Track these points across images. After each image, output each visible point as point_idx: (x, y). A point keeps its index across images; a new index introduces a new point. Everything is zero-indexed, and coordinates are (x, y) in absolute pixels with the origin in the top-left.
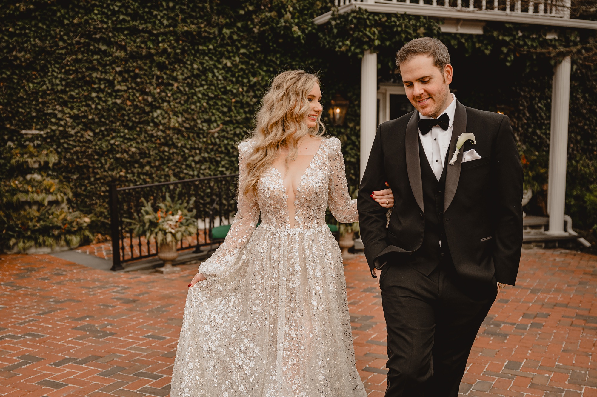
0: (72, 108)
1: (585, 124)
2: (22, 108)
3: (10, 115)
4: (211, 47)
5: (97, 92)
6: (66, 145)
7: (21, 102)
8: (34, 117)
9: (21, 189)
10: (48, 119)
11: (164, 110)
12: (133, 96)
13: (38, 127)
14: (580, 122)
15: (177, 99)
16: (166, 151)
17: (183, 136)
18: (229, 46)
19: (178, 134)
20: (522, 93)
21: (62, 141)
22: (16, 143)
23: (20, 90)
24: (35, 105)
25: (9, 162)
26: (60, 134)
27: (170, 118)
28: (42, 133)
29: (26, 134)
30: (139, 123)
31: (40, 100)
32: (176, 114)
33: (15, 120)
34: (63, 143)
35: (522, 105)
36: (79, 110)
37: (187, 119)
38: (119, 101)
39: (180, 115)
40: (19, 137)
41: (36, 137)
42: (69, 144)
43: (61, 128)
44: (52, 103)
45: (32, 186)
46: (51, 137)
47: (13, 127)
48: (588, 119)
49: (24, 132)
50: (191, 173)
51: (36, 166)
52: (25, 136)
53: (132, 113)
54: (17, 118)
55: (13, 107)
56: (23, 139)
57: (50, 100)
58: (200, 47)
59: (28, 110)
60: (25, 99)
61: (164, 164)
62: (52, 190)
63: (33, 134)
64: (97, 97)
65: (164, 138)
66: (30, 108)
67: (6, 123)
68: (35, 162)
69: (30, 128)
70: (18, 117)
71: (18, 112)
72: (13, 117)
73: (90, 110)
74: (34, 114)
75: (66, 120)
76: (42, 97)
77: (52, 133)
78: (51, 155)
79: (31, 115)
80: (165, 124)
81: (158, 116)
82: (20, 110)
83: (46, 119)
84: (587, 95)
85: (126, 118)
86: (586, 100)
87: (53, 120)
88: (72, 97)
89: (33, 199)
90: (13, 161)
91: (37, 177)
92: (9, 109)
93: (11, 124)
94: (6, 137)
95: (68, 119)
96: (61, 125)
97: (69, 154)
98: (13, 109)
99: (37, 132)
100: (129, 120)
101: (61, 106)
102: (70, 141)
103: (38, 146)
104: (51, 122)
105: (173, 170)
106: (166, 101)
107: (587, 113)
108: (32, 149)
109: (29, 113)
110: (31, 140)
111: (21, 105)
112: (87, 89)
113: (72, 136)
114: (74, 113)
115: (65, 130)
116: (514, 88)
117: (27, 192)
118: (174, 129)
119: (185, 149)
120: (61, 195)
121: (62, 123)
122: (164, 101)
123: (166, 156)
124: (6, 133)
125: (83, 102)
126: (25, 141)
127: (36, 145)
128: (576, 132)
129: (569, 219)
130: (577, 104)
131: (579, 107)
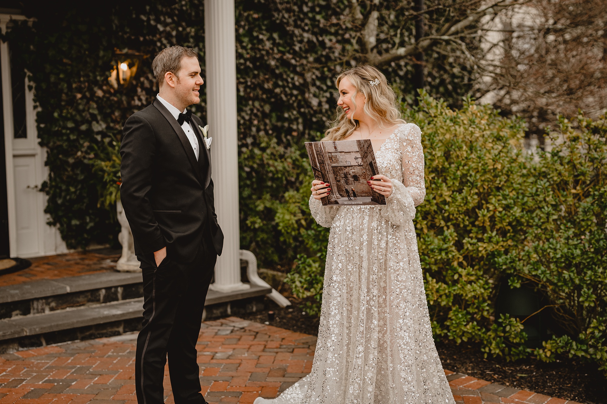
1: (276, 85)
14: (268, 81)
20: (161, 28)
48: (280, 76)
84: (275, 36)
86: (274, 44)
107: (277, 67)
116: (144, 18)
128: (262, 100)
129: (250, 256)
130: (260, 50)
131: (262, 56)
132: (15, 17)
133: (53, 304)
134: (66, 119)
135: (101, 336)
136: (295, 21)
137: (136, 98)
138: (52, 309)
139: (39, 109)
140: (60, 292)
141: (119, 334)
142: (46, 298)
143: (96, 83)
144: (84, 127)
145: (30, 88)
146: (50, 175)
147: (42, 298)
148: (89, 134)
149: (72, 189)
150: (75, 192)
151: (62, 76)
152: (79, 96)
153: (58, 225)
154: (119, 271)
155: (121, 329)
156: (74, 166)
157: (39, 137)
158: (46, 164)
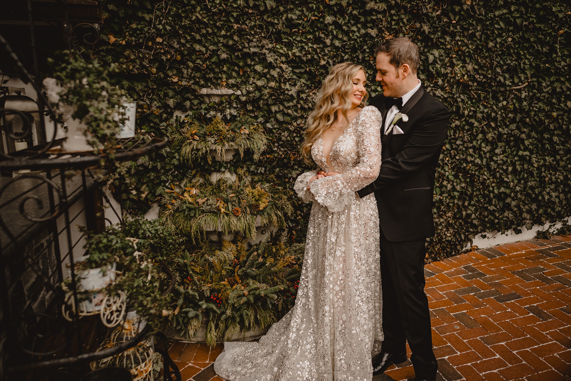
0: (289, 45)
2: (199, 42)
3: (179, 57)
5: (335, 14)
6: (280, 117)
7: (198, 31)
8: (225, 61)
9: (205, 206)
10: (250, 66)
11: (444, 50)
12: (397, 23)
13: (231, 81)
15: (467, 29)
17: (470, 98)
19: (464, 93)
22: (190, 113)
23: (194, 7)
24: (224, 37)
25: (179, 151)
26: (271, 95)
27: (452, 65)
28: (239, 93)
29: (209, 96)
31: (236, 26)
32: (462, 57)
33: (188, 67)
34: (276, 112)
36: (303, 48)
37: (481, 67)
38: (373, 32)
39: (469, 60)
40: (196, 102)
41: (229, 100)
42: (284, 114)
43: (273, 84)
44: (256, 33)
45: (226, 201)
46: (254, 102)
47: (184, 83)
49: (204, 91)
50: (478, 161)
51: (229, 157)
52: (207, 100)
54: (191, 64)
55: (183, 41)
56: (203, 106)
57: (252, 28)
59: (211, 47)
60: (206, 25)
62: (262, 206)
63: (221, 96)
64: (335, 23)
66: (215, 44)
67: (170, 74)
68: (227, 151)
69: (216, 86)
70: (193, 62)
71: (193, 51)
72: (183, 62)
73: (322, 50)
74: (224, 56)
75: (281, 68)
76: (237, 21)
77: (257, 94)
78: (256, 136)
79: (218, 56)
80: (445, 75)
81: (435, 62)
82: (198, 47)
83: (246, 64)
87: (259, 68)
88: (290, 24)
89: (229, 227)
90: (186, 150)
91: (230, 178)
92: (176, 46)
93: (180, 76)
94: (171, 102)
95: (284, 66)
96: (273, 78)
97: (286, 133)
98: (184, 45)
99: (230, 92)
101: (273, 42)
102: (288, 108)
103: (233, 118)
104: (255, 71)
106: (449, 33)
108: (222, 126)
109: (215, 53)
110: (219, 107)
111: (198, 37)
112: (318, 8)
113: (292, 98)
114: (294, 54)
115: (280, 87)
117: (216, 212)
118: (460, 84)
119: (473, 121)
120: (276, 215)
121: (274, 73)
122: (445, 33)
124: (171, 93)
125: (309, 33)
126: (208, 110)
127: (229, 117)
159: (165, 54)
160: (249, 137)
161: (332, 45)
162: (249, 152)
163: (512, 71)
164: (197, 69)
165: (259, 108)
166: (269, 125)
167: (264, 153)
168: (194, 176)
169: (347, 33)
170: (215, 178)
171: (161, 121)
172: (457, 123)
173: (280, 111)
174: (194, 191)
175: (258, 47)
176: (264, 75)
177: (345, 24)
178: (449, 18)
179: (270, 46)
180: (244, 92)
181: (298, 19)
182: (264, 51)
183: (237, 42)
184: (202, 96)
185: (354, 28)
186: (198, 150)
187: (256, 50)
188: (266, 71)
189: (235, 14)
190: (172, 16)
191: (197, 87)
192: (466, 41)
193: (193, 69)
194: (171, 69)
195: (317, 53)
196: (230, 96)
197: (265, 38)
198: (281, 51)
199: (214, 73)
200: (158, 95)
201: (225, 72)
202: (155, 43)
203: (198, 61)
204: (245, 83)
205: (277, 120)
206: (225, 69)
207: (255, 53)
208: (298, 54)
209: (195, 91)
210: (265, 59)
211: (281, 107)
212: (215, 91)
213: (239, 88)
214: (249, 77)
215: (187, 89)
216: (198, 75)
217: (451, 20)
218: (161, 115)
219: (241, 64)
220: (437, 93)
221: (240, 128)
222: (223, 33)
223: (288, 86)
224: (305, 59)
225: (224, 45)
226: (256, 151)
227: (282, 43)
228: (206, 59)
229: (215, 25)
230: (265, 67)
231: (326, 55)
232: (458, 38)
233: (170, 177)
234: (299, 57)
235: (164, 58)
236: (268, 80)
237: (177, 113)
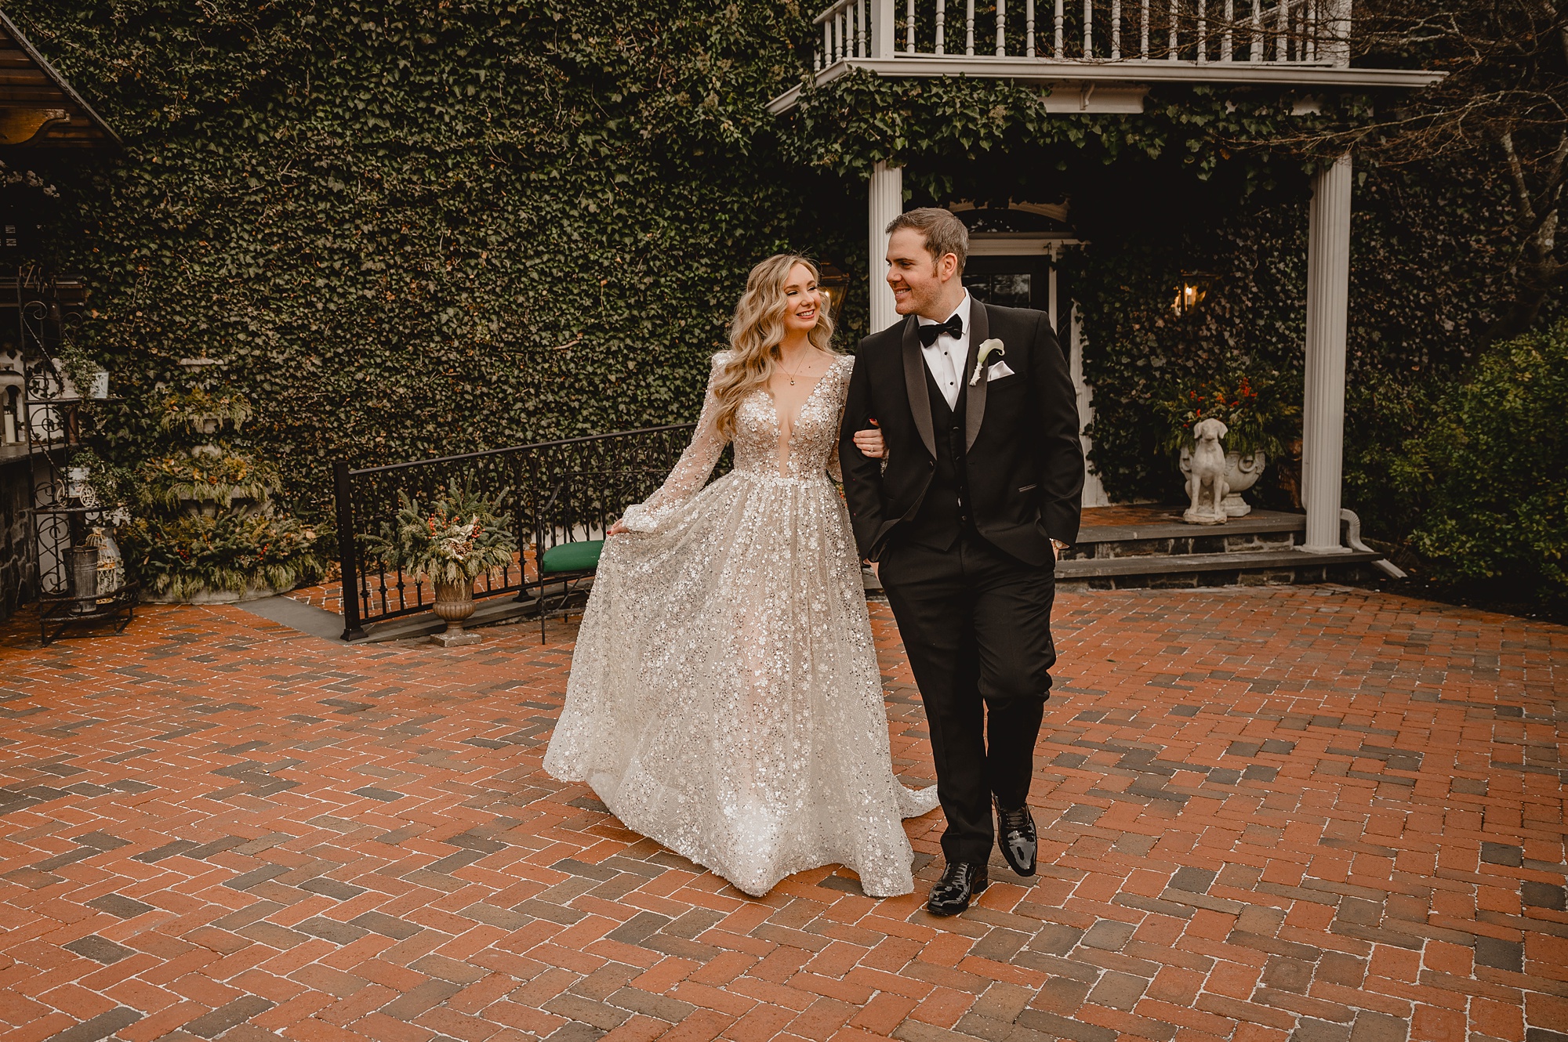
0: (278, 311)
1: (1391, 305)
2: (180, 314)
3: (159, 329)
4: (555, 173)
5: (328, 277)
6: (266, 386)
7: (179, 303)
8: (205, 331)
9: (181, 476)
10: (231, 335)
11: (461, 308)
12: (398, 282)
13: (212, 351)
14: (1379, 301)
15: (487, 284)
16: (467, 392)
17: (502, 360)
18: (593, 170)
19: (490, 356)
20: (1240, 243)
21: (259, 378)
22: (172, 384)
23: (176, 279)
24: (204, 307)
25: (158, 423)
26: (255, 364)
27: (475, 324)
28: (221, 362)
29: (190, 366)
30: (412, 335)
31: (215, 297)
32: (485, 314)
33: (168, 339)
34: (262, 382)
35: (1239, 269)
36: (293, 313)
37: (509, 324)
38: (369, 294)
39: (494, 317)
40: (176, 373)
41: (207, 371)
42: (273, 384)
43: (257, 353)
44: (239, 301)
45: (202, 470)
46: (239, 371)
47: (163, 354)
48: (1398, 294)
49: (184, 361)
50: (520, 435)
51: (210, 428)
52: (188, 370)
53: (397, 316)
54: (171, 335)
55: (163, 313)
56: (184, 377)
57: (234, 296)
58: (533, 176)
59: (192, 318)
60: (187, 297)
61: (465, 418)
62: (240, 476)
63: (202, 366)
64: (327, 286)
65: (463, 365)
66: (196, 315)
67: (150, 345)
68: (206, 422)
69: (197, 355)
70: (174, 333)
71: (173, 322)
72: (164, 333)
73: (314, 314)
74: (204, 326)
75: (267, 336)
76: (218, 291)
77: (241, 363)
78: (237, 406)
79: (198, 327)
80: (464, 336)
81: (450, 321)
82: (177, 318)
83: (227, 334)
84: (1394, 241)
85: (386, 326)
86: (1393, 252)
87: (241, 336)
88: (278, 289)
89: (203, 495)
90: (165, 420)
91: (213, 451)
92: (155, 318)
93: (160, 347)
94: (151, 374)
95: (270, 333)
96: (258, 346)
97: (274, 404)
98: (164, 317)
99: (211, 361)
100: (391, 331)
101: (258, 309)
102: (276, 377)
103: (213, 389)
104: (238, 340)
105: (483, 430)
106: (465, 290)
107: (1394, 281)
108: (200, 396)
109: (195, 324)
110: (199, 378)
111: (178, 309)
112: (307, 271)
113: (278, 367)
114: (282, 320)
115: (265, 355)
116: (1220, 232)
117: (191, 482)
118: (483, 345)
119: (505, 387)
120: (257, 487)
121: (259, 341)
122: (460, 290)
123: (468, 401)
124: (151, 365)
125: (301, 297)
126: (187, 381)
127: (208, 387)
128: (1370, 325)
129: (1352, 517)
130: (1370, 261)
131: (1374, 268)
132: (1067, 242)
133: (1118, 550)
134: (1119, 353)
135: (1174, 586)
136: (1424, 220)
137: (1204, 327)
138: (1117, 555)
139: (1087, 343)
140: (1127, 537)
141: (1192, 587)
142: (1111, 543)
143: (1156, 311)
144: (1140, 363)
145: (1078, 320)
146: (1095, 417)
147: (1107, 542)
148: (1147, 371)
149: (1123, 433)
150: (1126, 437)
151: (1117, 305)
152: (1137, 327)
153: (1100, 474)
154: (1187, 523)
155: (1195, 582)
156: (1127, 406)
157: (1084, 375)
158: (1091, 404)
159: (145, 327)
160: (230, 407)
161: (326, 309)
162: (229, 423)
163: (554, 328)
164: (177, 340)
165: (245, 379)
166: (254, 395)
167: (245, 425)
168: (175, 450)
169: (342, 296)
170: (196, 451)
171: (142, 393)
172: (485, 390)
173: (266, 380)
174: (172, 463)
175: (240, 315)
176: (249, 343)
177: (340, 286)
178: (465, 273)
179: (255, 313)
180: (227, 361)
181: (287, 284)
182: (247, 319)
183: (216, 312)
184: (183, 366)
185: (352, 290)
186: (176, 420)
187: (238, 319)
188: (250, 339)
189: (215, 285)
190: (153, 289)
191: (177, 358)
192: (486, 297)
193: (173, 340)
194: (151, 341)
195: (307, 318)
196: (211, 365)
197: (250, 305)
198: (267, 318)
199: (195, 343)
200: (139, 367)
201: (205, 342)
202: (135, 316)
203: (179, 332)
204: (228, 352)
205: (263, 389)
206: (206, 339)
207: (236, 323)
208: (288, 320)
209: (175, 361)
210: (247, 327)
211: (268, 377)
212: (194, 362)
213: (220, 358)
214: (231, 346)
215: (166, 360)
216: (179, 345)
217: (468, 276)
218: (142, 386)
219: (222, 333)
220: (452, 357)
221: (220, 399)
222: (203, 303)
223: (275, 354)
224: (295, 324)
225: (204, 315)
226: (236, 421)
227: (270, 309)
228: (187, 330)
229: (194, 296)
230: (248, 336)
231: (317, 320)
232: (477, 294)
233: (151, 451)
234: (290, 323)
235: (143, 331)
236: (253, 349)
237: (160, 385)
